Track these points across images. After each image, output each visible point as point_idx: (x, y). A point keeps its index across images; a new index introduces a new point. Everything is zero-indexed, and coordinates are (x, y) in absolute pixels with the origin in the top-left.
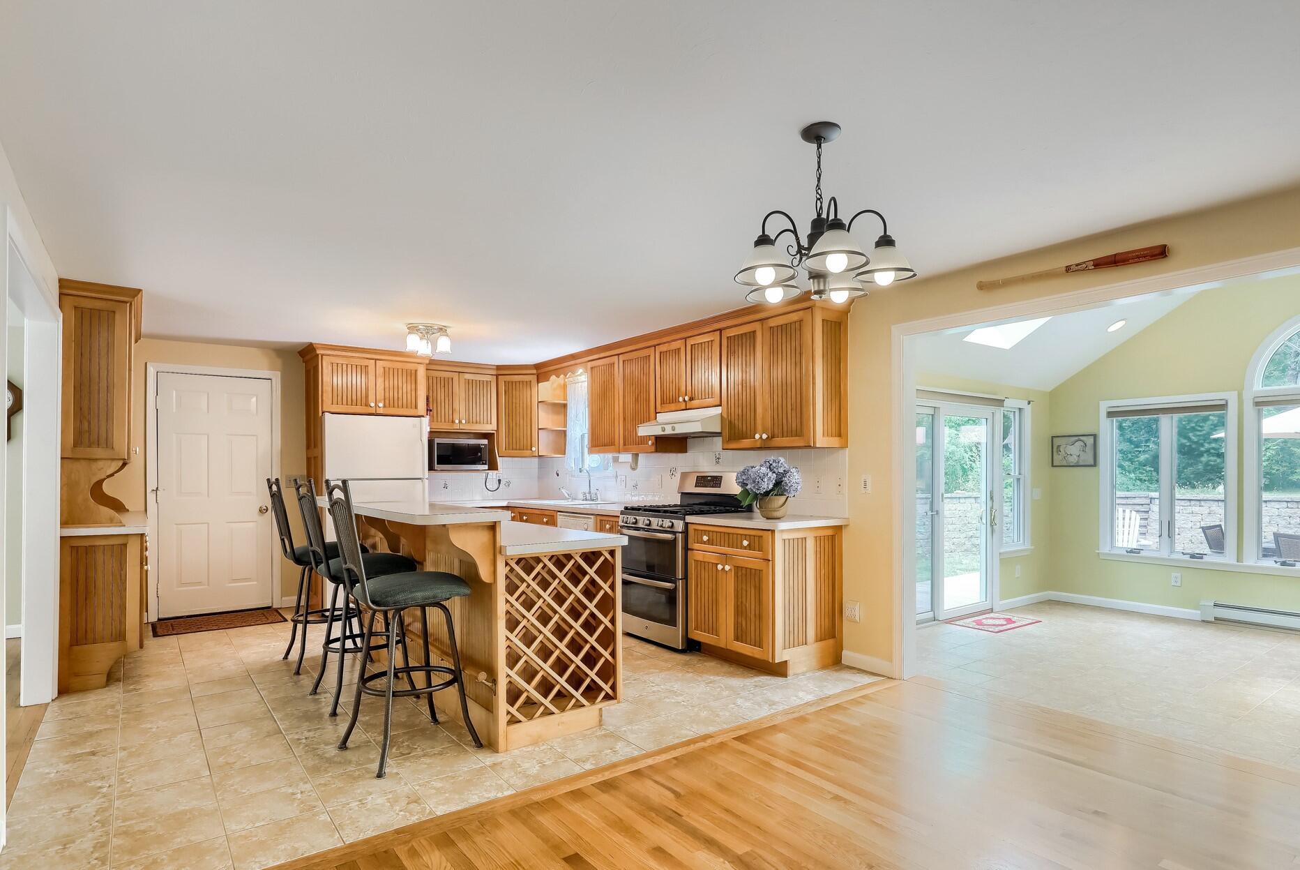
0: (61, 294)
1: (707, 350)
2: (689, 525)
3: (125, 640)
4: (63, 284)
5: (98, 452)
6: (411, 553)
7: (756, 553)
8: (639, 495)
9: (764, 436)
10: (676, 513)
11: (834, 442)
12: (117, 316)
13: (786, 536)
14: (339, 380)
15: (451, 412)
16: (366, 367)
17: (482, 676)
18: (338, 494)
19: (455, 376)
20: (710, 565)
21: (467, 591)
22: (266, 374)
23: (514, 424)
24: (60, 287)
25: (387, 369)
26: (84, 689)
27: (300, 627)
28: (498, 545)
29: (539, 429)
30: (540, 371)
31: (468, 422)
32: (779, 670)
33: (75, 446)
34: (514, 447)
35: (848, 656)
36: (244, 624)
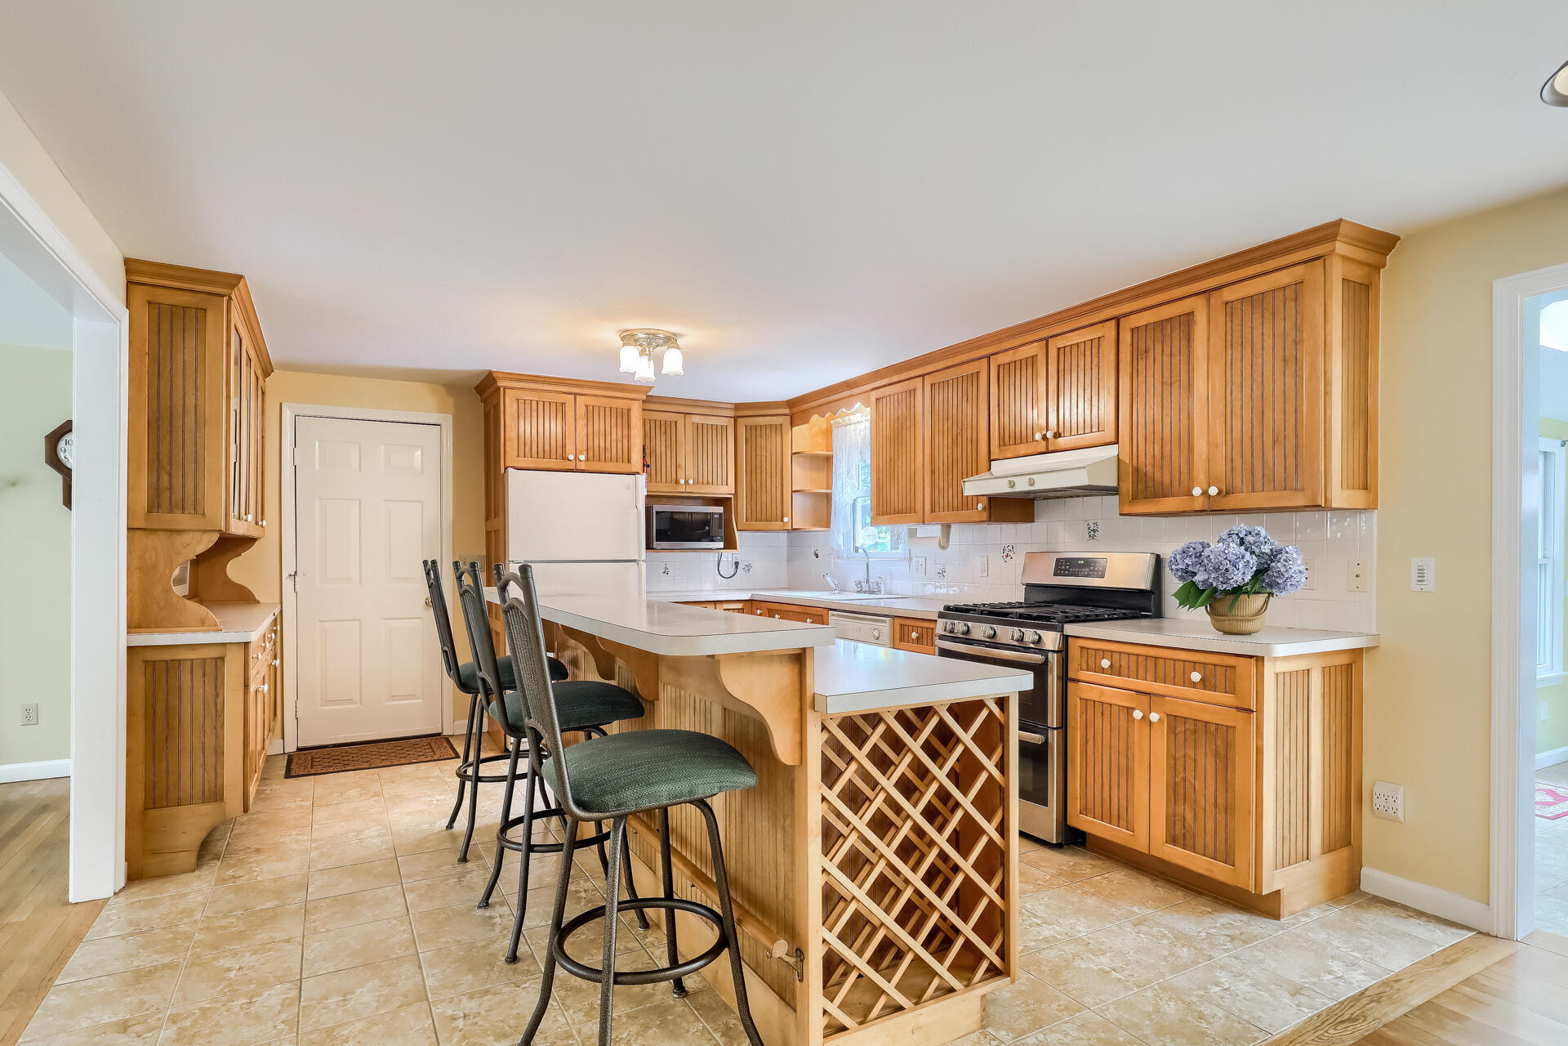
0: (129, 283)
1: (1088, 353)
2: (1070, 639)
3: (222, 799)
4: (131, 266)
5: (183, 520)
6: (635, 687)
7: (1218, 696)
8: (949, 586)
9: (1213, 491)
10: (1047, 619)
11: (1357, 498)
12: (210, 315)
13: (1282, 667)
14: (527, 428)
15: (674, 469)
16: (563, 404)
17: (781, 949)
18: (515, 591)
19: (680, 418)
20: (1115, 710)
21: (749, 780)
22: (433, 417)
23: (759, 485)
24: (128, 272)
25: (590, 408)
26: (165, 874)
27: (468, 785)
28: (809, 693)
29: (793, 492)
30: (795, 410)
31: (697, 482)
32: (1264, 906)
33: (150, 511)
34: (759, 516)
35: (1373, 878)
36: (403, 761)
